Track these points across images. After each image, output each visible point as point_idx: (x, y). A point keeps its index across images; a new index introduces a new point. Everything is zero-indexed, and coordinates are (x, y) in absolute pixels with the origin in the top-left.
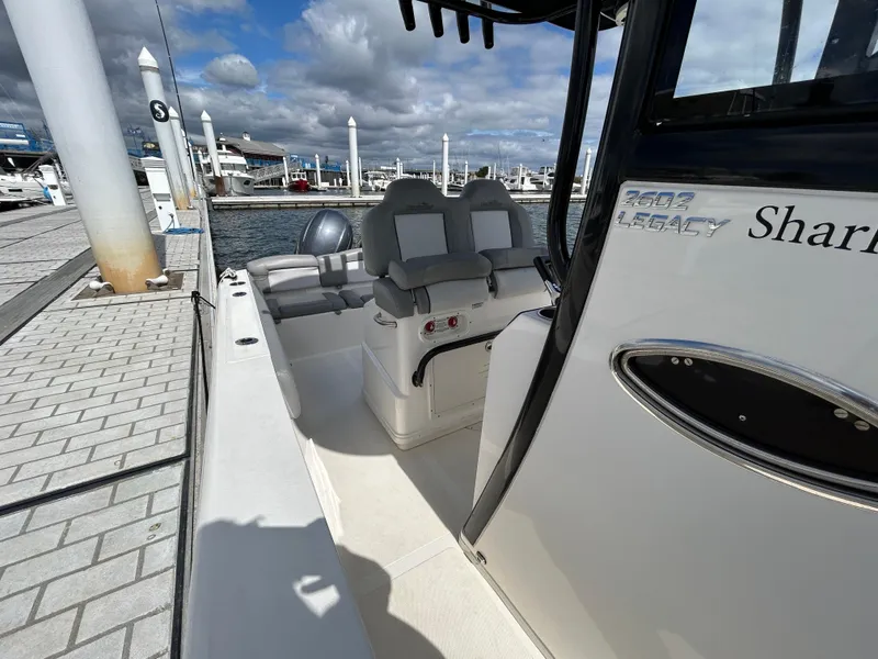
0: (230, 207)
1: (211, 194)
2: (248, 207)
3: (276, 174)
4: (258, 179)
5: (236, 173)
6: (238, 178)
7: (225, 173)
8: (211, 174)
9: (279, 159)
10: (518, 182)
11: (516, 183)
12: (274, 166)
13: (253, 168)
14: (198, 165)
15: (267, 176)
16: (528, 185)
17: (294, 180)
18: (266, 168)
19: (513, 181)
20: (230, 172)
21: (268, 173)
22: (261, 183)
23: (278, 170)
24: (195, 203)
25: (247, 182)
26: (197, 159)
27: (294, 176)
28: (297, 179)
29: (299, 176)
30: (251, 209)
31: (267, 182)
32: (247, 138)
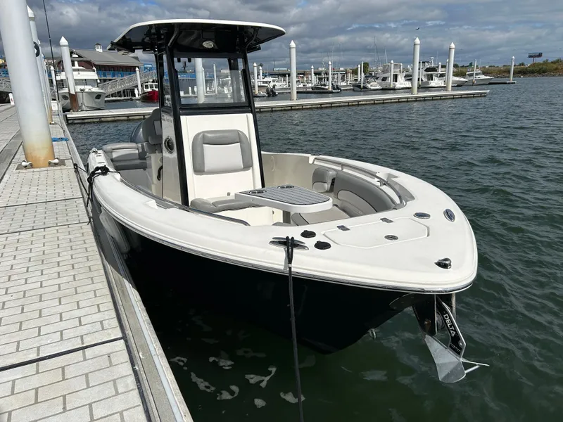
0: (83, 121)
1: (65, 110)
2: (100, 121)
3: (128, 85)
4: (110, 90)
5: (87, 88)
6: (90, 93)
7: (79, 88)
8: (66, 90)
9: (131, 69)
10: (390, 80)
11: (387, 81)
12: (126, 77)
13: (105, 81)
14: (51, 81)
15: (119, 88)
16: (402, 83)
17: (146, 90)
18: (118, 79)
19: (384, 79)
20: (82, 87)
21: (121, 84)
22: (113, 95)
23: (131, 80)
24: (56, 119)
25: (99, 96)
26: (50, 75)
27: (147, 87)
28: (149, 90)
29: (152, 87)
30: (102, 122)
31: (119, 94)
32: (99, 50)
